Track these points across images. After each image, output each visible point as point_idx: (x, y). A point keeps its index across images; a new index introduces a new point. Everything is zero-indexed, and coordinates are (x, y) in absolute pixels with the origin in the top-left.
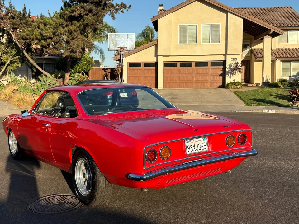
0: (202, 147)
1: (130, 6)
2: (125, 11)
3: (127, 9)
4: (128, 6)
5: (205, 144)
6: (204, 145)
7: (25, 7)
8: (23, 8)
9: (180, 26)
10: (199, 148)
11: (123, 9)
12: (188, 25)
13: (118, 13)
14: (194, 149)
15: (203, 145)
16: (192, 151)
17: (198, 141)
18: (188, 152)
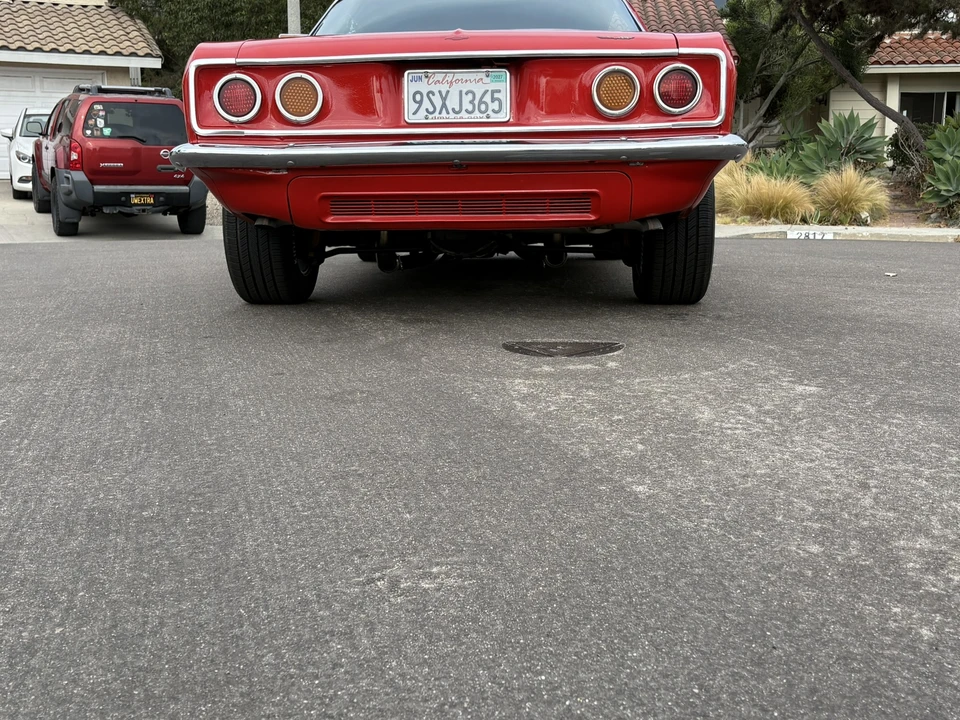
0: (481, 102)
5: (496, 95)
6: (494, 100)
10: (468, 107)
14: (444, 103)
15: (487, 98)
16: (431, 109)
17: (466, 81)
18: (414, 114)
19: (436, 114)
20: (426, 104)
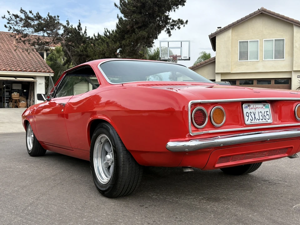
0: (264, 116)
1: (187, 22)
2: (181, 26)
3: (183, 25)
4: (185, 22)
5: (268, 113)
6: (267, 115)
7: (80, 23)
8: (78, 24)
9: (240, 42)
10: (261, 118)
11: (180, 24)
12: (249, 41)
13: (174, 29)
14: (255, 117)
15: (265, 114)
16: (252, 119)
17: (259, 108)
18: (247, 121)
19: (253, 121)
20: (250, 117)
